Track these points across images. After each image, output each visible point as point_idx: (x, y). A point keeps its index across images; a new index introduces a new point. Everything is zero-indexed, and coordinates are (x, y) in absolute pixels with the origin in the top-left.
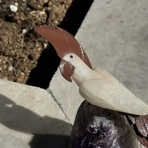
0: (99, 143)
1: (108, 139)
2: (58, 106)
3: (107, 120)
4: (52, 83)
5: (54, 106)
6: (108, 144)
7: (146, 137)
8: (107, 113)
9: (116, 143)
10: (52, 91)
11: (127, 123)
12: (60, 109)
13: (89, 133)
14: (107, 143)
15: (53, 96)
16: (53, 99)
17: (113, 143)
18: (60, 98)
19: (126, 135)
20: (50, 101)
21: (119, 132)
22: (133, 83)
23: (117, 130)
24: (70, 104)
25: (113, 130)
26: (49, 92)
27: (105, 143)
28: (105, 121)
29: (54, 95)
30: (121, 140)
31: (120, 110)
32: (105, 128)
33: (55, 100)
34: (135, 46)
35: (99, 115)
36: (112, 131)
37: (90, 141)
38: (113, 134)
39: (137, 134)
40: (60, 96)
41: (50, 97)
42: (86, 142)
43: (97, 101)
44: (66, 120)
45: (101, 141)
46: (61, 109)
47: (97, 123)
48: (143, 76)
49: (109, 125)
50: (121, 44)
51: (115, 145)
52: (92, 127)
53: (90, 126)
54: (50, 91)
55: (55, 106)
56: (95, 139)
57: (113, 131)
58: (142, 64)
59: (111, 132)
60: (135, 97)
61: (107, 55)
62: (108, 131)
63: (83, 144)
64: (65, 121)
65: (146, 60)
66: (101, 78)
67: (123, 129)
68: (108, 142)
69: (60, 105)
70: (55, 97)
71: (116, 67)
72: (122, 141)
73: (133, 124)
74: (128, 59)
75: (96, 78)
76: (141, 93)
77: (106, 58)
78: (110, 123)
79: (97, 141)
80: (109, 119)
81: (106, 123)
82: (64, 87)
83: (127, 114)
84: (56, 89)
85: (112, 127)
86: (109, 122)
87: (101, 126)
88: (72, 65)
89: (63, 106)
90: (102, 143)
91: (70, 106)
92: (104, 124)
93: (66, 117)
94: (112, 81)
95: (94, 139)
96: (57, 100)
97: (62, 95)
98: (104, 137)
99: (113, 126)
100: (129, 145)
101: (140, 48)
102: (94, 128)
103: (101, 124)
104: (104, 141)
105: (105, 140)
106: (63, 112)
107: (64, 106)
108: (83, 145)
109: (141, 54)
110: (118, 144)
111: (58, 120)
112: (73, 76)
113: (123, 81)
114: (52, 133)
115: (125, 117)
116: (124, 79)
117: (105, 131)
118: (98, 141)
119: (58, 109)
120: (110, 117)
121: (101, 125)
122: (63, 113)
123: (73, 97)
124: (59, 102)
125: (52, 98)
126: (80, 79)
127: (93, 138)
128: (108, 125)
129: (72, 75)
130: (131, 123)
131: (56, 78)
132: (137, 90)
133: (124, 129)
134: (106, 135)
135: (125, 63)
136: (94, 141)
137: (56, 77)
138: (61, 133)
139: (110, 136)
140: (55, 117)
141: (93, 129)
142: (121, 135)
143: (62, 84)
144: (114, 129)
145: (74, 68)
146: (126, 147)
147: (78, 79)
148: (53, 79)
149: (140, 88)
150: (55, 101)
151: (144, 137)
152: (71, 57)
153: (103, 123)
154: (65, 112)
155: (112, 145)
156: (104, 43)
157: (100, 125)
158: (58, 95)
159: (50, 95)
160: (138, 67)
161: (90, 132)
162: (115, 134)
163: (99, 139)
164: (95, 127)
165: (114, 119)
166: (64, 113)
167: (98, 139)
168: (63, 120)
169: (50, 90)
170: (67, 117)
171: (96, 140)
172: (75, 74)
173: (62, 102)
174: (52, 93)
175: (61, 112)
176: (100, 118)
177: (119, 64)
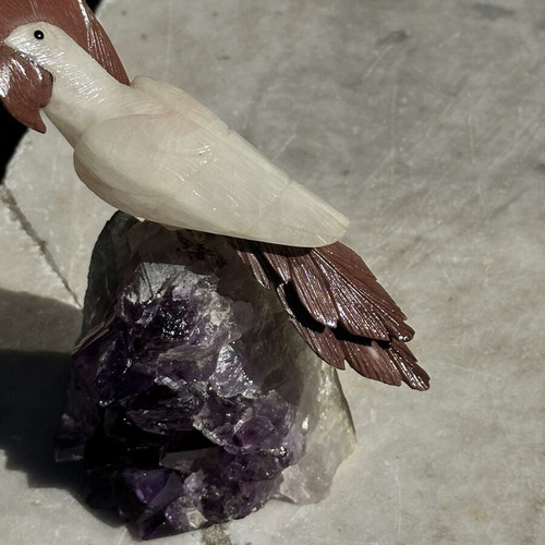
0: (166, 362)
1: (194, 343)
2: (38, 248)
3: (190, 273)
4: (16, 168)
5: (22, 249)
6: (200, 364)
7: (331, 329)
8: (190, 249)
9: (231, 360)
10: (14, 195)
11: (261, 278)
12: (42, 258)
13: (124, 326)
14: (194, 362)
15: (18, 215)
16: (18, 224)
17: (220, 359)
18: (47, 219)
19: (268, 332)
20: (8, 233)
21: (237, 318)
22: (318, 154)
23: (229, 309)
24: (82, 240)
25: (213, 313)
26: (5, 201)
27: (189, 363)
28: (183, 276)
29: (22, 210)
30: (248, 349)
31: (232, 232)
32: (182, 302)
33: (26, 226)
34: (333, 20)
35: (160, 258)
36: (209, 316)
37: (130, 356)
38: (215, 326)
39: (298, 319)
40: (46, 212)
41: (8, 219)
42: (117, 360)
43: (142, 200)
44: (65, 297)
45: (171, 354)
46: (50, 260)
47: (153, 287)
48: (355, 130)
49: (198, 293)
50: (279, 14)
51: (228, 368)
52: (133, 300)
53: (126, 300)
54: (6, 197)
55: (27, 247)
56: (146, 348)
57: (216, 316)
58: (354, 84)
59: (207, 320)
60: (285, 180)
61: (226, 58)
62: (192, 313)
63: (104, 367)
64: (64, 300)
65: (370, 71)
66: (154, 113)
67: (253, 306)
68: (199, 356)
69: (43, 245)
70: (26, 215)
71: (258, 99)
72: (252, 353)
73: (283, 282)
74: (303, 71)
75: (137, 113)
76: (349, 191)
77: (220, 69)
78: (200, 284)
79: (155, 356)
80: (197, 272)
81: (187, 284)
82: (62, 180)
83: (257, 247)
84: (31, 187)
85: (210, 299)
86: (196, 282)
87: (169, 295)
88: (41, 68)
89: (56, 248)
90: (175, 362)
91: (81, 246)
92: (177, 289)
93: (67, 287)
94: (197, 122)
95: (142, 347)
96: (33, 227)
97: (51, 207)
98: (180, 336)
99: (214, 294)
100: (278, 366)
101: (349, 26)
102: (138, 305)
103: (168, 287)
104: (180, 354)
105: (182, 347)
106: (55, 269)
107: (58, 248)
108: (103, 371)
109: (352, 48)
110: (237, 366)
111: (34, 298)
112: (50, 107)
113: (283, 149)
114: (14, 348)
115: (252, 257)
116: (288, 143)
117: (181, 316)
118: (161, 355)
119: (38, 261)
120: (203, 263)
121: (166, 293)
122: (55, 274)
123: (94, 216)
124: (41, 236)
125: (13, 220)
126: (78, 121)
127: (139, 345)
128: (193, 292)
129: (43, 106)
130: (275, 278)
131: (31, 148)
132: (331, 180)
133: (258, 308)
134: (186, 328)
135: (293, 85)
136: (143, 356)
137: (30, 143)
138: (44, 347)
139: (203, 334)
140: (25, 290)
141: (135, 311)
142: (246, 329)
143: (55, 168)
144: (217, 309)
145: (49, 78)
146: (268, 373)
147: (70, 119)
148: (20, 151)
149: (346, 173)
150: (24, 232)
151: (326, 330)
152: (39, 35)
153: (174, 287)
154: (62, 269)
155: (214, 369)
156: (215, 14)
157: (163, 293)
158: (36, 209)
159: (7, 210)
160: (338, 97)
161: (127, 320)
162: (222, 324)
163: (163, 345)
164: (143, 300)
165: (216, 269)
166: (59, 275)
167: (158, 344)
168: (55, 297)
169: (9, 192)
170: (70, 286)
171: (149, 349)
172: (58, 103)
173: (51, 233)
174: (15, 204)
175: (47, 269)
176: (166, 267)
177: (270, 89)
